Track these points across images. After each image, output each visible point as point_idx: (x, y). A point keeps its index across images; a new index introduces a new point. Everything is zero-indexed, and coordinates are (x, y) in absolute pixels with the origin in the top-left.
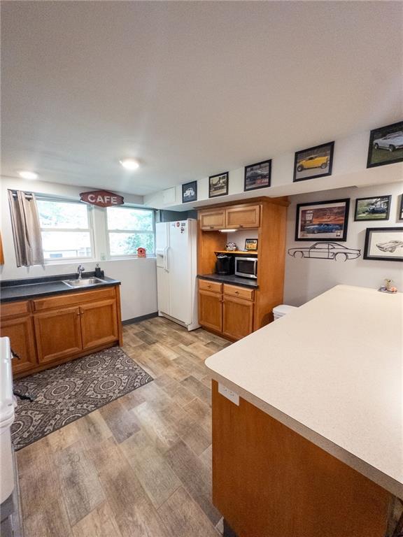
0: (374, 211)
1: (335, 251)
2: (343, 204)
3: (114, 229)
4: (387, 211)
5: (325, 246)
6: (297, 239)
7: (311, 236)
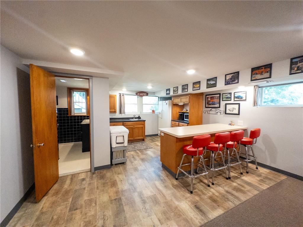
0: (227, 98)
1: (217, 111)
2: (219, 95)
3: (145, 103)
4: (231, 98)
5: (214, 110)
6: (206, 107)
7: (210, 106)
